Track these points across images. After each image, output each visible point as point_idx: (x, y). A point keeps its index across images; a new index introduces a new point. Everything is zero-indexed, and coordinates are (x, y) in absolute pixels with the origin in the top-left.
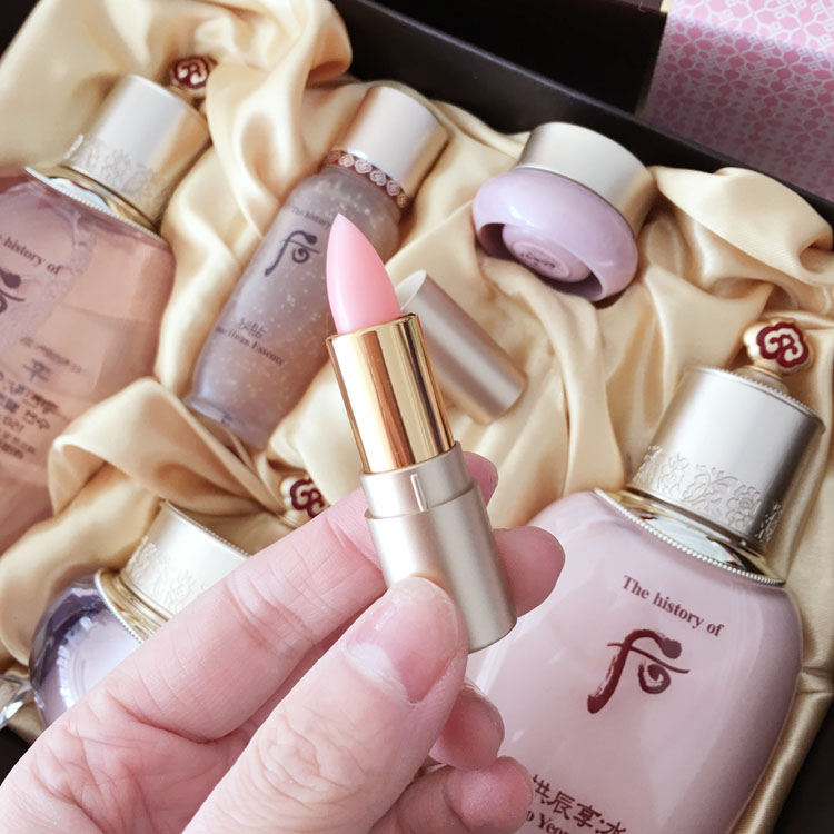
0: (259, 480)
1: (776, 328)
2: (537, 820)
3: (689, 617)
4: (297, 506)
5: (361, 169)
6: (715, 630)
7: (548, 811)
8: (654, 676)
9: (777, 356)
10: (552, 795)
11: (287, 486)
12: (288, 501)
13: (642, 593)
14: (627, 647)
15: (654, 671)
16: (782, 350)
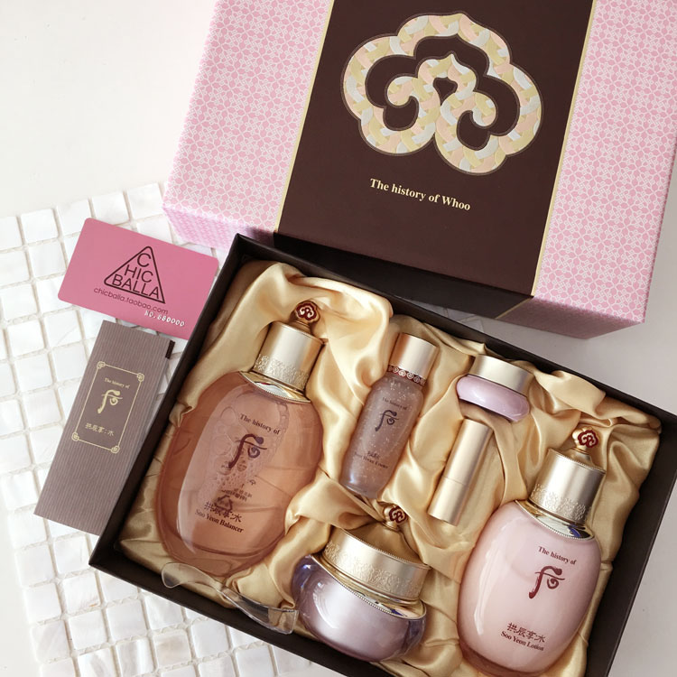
0: (374, 510)
1: (585, 433)
2: (513, 638)
3: (564, 559)
4: (392, 519)
5: (410, 377)
6: (573, 563)
7: (517, 635)
8: (553, 583)
9: (587, 444)
10: (518, 629)
11: (387, 511)
12: (388, 518)
13: (546, 553)
14: (542, 573)
15: (553, 581)
16: (588, 442)
